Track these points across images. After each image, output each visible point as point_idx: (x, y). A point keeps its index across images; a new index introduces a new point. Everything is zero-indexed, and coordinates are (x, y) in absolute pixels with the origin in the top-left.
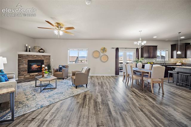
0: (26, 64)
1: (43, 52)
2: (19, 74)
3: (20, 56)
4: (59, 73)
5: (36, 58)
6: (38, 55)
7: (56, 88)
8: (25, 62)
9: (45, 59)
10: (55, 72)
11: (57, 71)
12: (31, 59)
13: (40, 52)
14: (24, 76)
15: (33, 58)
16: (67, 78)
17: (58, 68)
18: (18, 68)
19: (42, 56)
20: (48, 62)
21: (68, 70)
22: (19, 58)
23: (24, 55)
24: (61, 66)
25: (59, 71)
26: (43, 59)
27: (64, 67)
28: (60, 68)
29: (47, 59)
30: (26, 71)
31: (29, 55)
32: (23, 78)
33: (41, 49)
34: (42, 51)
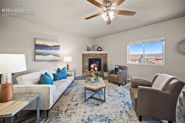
0: (87, 62)
1: (101, 51)
2: (83, 70)
3: (84, 55)
4: (114, 75)
5: (94, 56)
6: (96, 54)
7: (104, 101)
8: (87, 60)
9: (102, 58)
10: (110, 74)
11: (112, 72)
12: (91, 58)
13: (98, 51)
14: (86, 73)
15: (92, 57)
16: (125, 84)
17: (113, 68)
18: (82, 65)
19: (100, 54)
20: (105, 61)
21: (126, 73)
22: (83, 56)
23: (86, 54)
24: (117, 67)
25: (114, 72)
26: (100, 57)
27: (120, 68)
28: (116, 70)
29: (104, 57)
30: (87, 69)
31: (89, 54)
32: (86, 74)
33: (99, 48)
34: (100, 49)
